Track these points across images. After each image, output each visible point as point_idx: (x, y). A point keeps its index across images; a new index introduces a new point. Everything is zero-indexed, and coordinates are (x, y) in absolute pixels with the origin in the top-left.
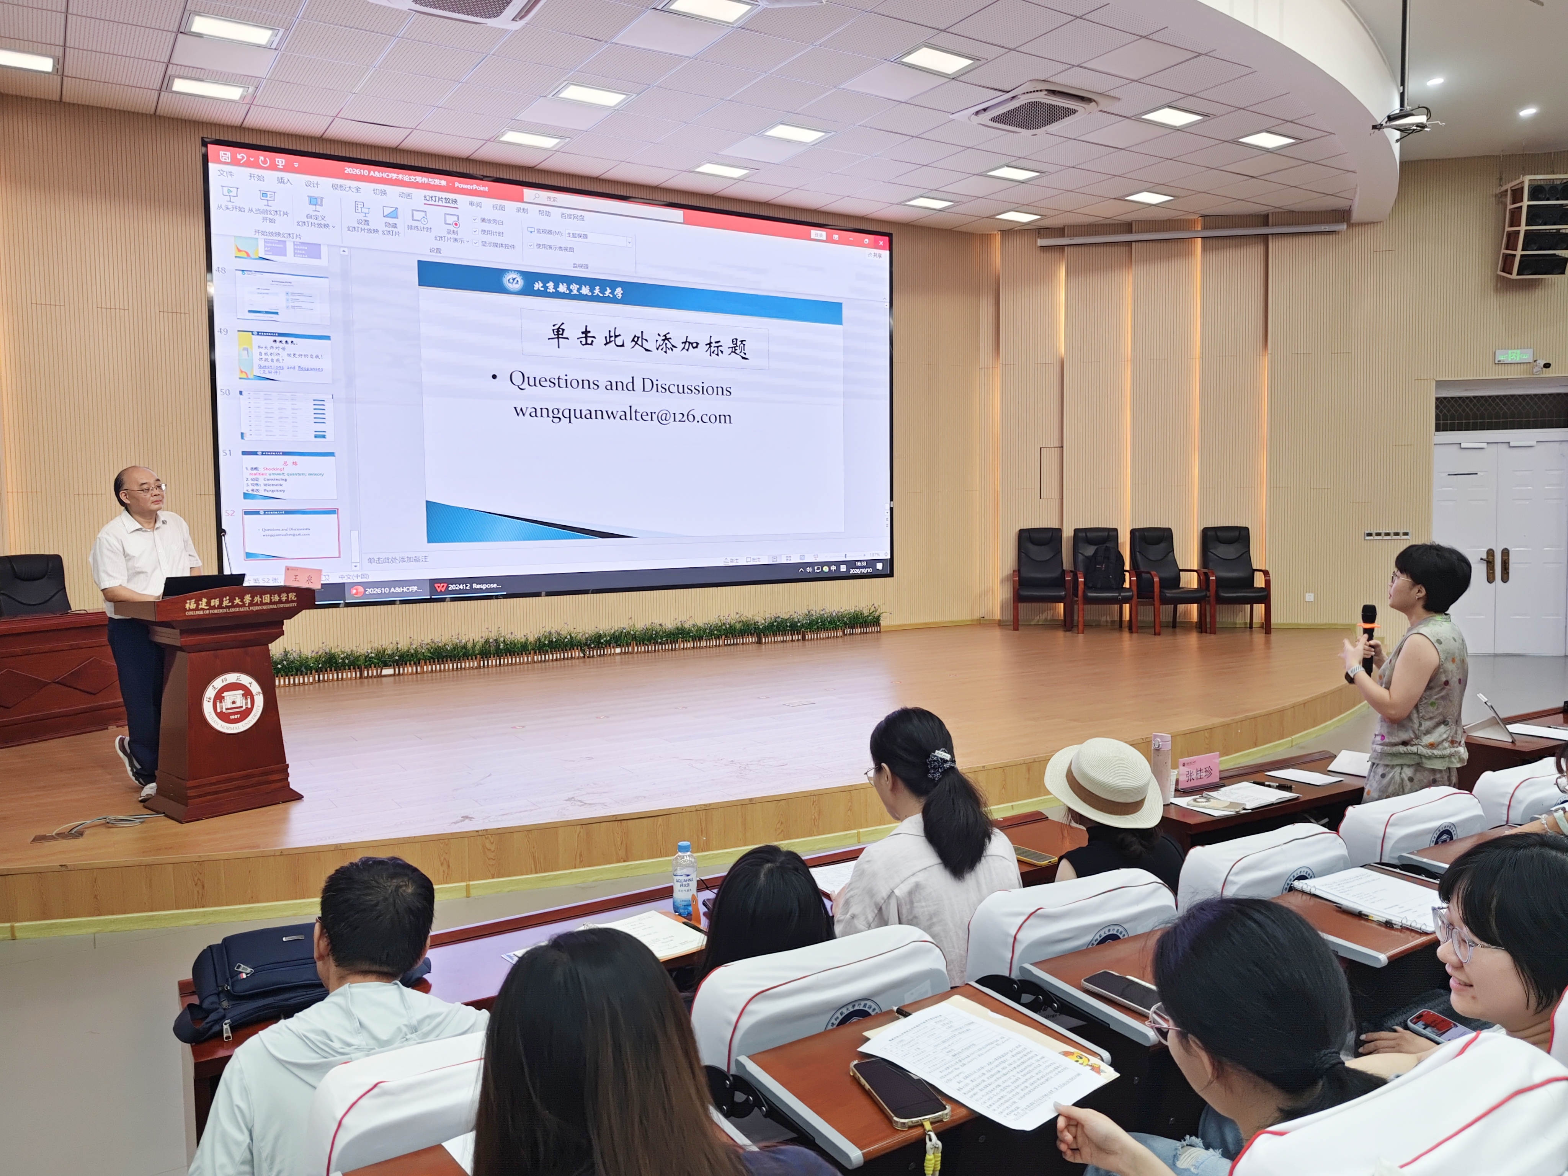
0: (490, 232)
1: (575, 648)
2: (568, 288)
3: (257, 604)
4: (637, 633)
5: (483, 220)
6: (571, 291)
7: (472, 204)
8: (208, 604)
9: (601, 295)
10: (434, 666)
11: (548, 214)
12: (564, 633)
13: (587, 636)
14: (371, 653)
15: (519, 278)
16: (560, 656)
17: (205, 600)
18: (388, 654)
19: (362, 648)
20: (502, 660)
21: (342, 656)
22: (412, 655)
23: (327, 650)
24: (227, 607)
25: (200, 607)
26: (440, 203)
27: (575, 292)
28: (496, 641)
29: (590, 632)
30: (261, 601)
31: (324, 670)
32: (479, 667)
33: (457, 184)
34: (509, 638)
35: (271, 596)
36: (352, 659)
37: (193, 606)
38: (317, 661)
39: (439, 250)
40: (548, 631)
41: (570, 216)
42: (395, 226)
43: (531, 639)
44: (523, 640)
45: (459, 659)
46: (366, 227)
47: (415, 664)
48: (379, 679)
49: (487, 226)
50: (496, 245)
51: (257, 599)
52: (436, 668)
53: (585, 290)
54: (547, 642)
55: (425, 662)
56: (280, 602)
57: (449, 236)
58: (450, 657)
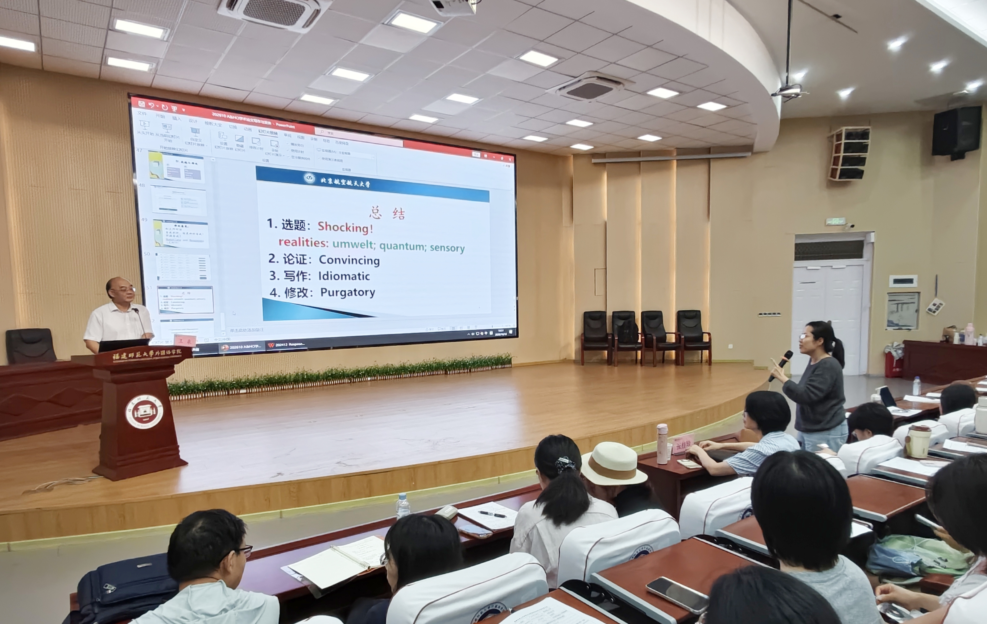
0: (296, 151)
1: (346, 378)
2: (340, 182)
3: (157, 356)
4: (380, 369)
5: (293, 144)
7: (286, 135)
8: (127, 356)
9: (358, 186)
10: (268, 388)
11: (328, 141)
12: (340, 369)
13: (352, 371)
14: (234, 381)
15: (313, 176)
16: (338, 382)
17: (125, 354)
18: (243, 382)
19: (229, 378)
20: (306, 385)
21: (217, 383)
22: (257, 382)
23: (209, 380)
24: (139, 358)
25: (122, 358)
26: (268, 134)
27: (344, 184)
28: (303, 374)
29: (354, 369)
30: (160, 354)
32: (293, 388)
33: (277, 124)
34: (310, 372)
35: (166, 351)
36: (223, 384)
37: (118, 357)
38: (204, 386)
39: (268, 160)
40: (331, 368)
41: (340, 143)
42: (242, 146)
43: (321, 373)
44: (317, 373)
45: (282, 385)
46: (226, 146)
47: (258, 387)
48: (238, 395)
49: (294, 148)
50: (299, 158)
51: (157, 353)
52: (270, 389)
53: (349, 183)
54: (330, 374)
55: (264, 386)
56: (171, 354)
57: (273, 152)
58: (277, 383)
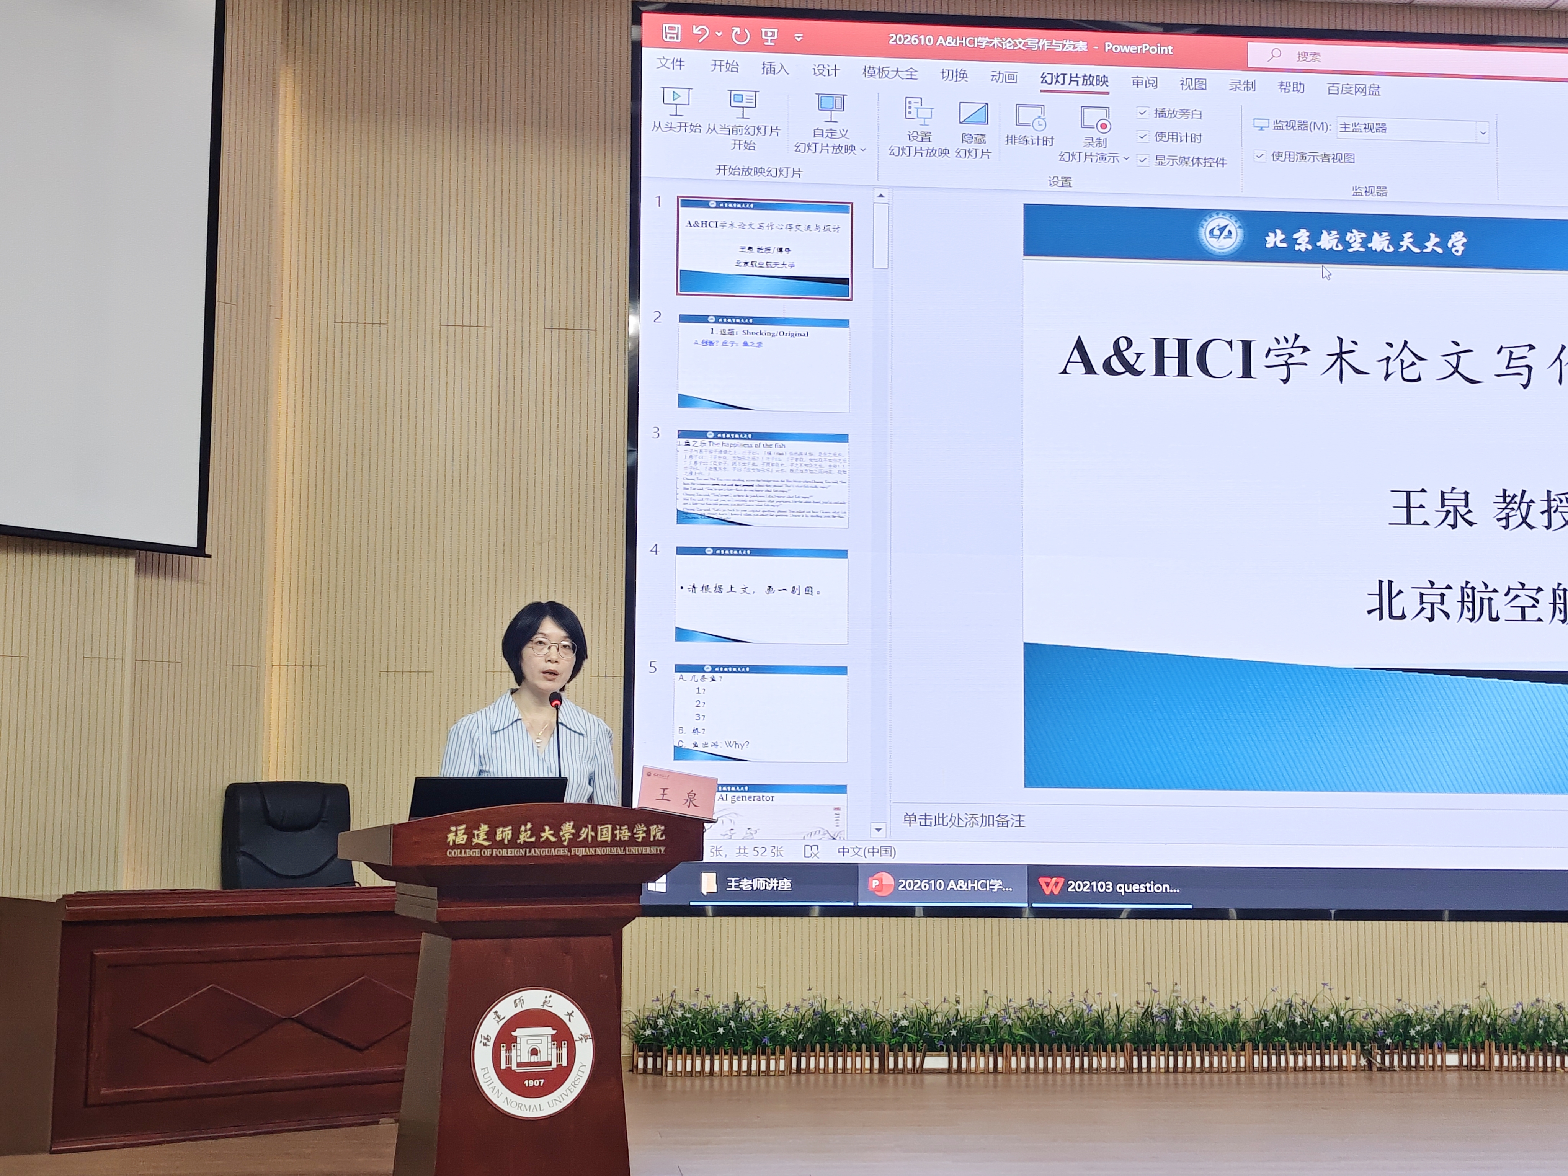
0: (1174, 136)
1: (1349, 1044)
2: (1342, 240)
4: (1500, 1021)
5: (1161, 113)
6: (1348, 245)
7: (1137, 82)
8: (491, 835)
9: (1417, 250)
10: (1032, 1059)
11: (1298, 87)
12: (1323, 1007)
13: (1377, 1018)
14: (904, 1017)
15: (1233, 226)
16: (1314, 1060)
17: (484, 828)
18: (937, 1024)
19: (887, 1006)
20: (1180, 1059)
21: (844, 1020)
22: (988, 1032)
23: (816, 1005)
24: (527, 845)
25: (475, 841)
26: (1073, 87)
27: (1356, 247)
28: (1169, 1013)
29: (1384, 1010)
30: (594, 838)
31: (808, 1047)
32: (1129, 1069)
33: (1108, 46)
34: (1198, 1009)
35: (614, 829)
36: (864, 1028)
37: (461, 839)
38: (797, 1026)
39: (1066, 182)
40: (1285, 998)
41: (1347, 88)
42: (981, 139)
43: (1248, 1015)
44: (1229, 1018)
45: (1086, 1049)
46: (926, 145)
47: (991, 1050)
48: (917, 1076)
49: (1167, 125)
50: (1185, 161)
51: (586, 833)
52: (1036, 1063)
53: (1380, 242)
54: (1280, 1025)
55: (1014, 1049)
56: (632, 841)
57: (1089, 150)
58: (1068, 1040)
